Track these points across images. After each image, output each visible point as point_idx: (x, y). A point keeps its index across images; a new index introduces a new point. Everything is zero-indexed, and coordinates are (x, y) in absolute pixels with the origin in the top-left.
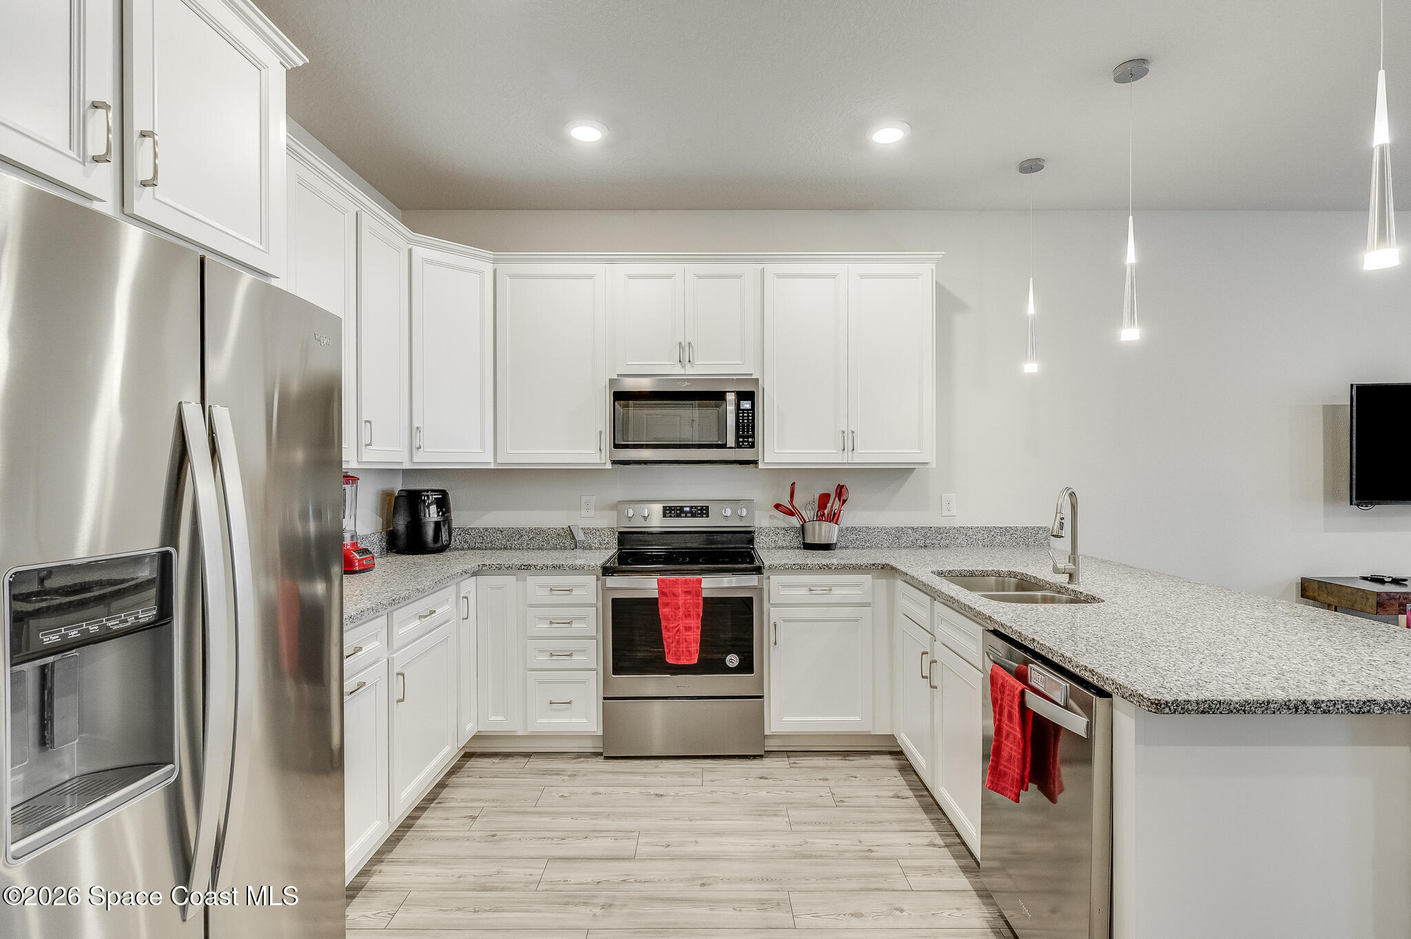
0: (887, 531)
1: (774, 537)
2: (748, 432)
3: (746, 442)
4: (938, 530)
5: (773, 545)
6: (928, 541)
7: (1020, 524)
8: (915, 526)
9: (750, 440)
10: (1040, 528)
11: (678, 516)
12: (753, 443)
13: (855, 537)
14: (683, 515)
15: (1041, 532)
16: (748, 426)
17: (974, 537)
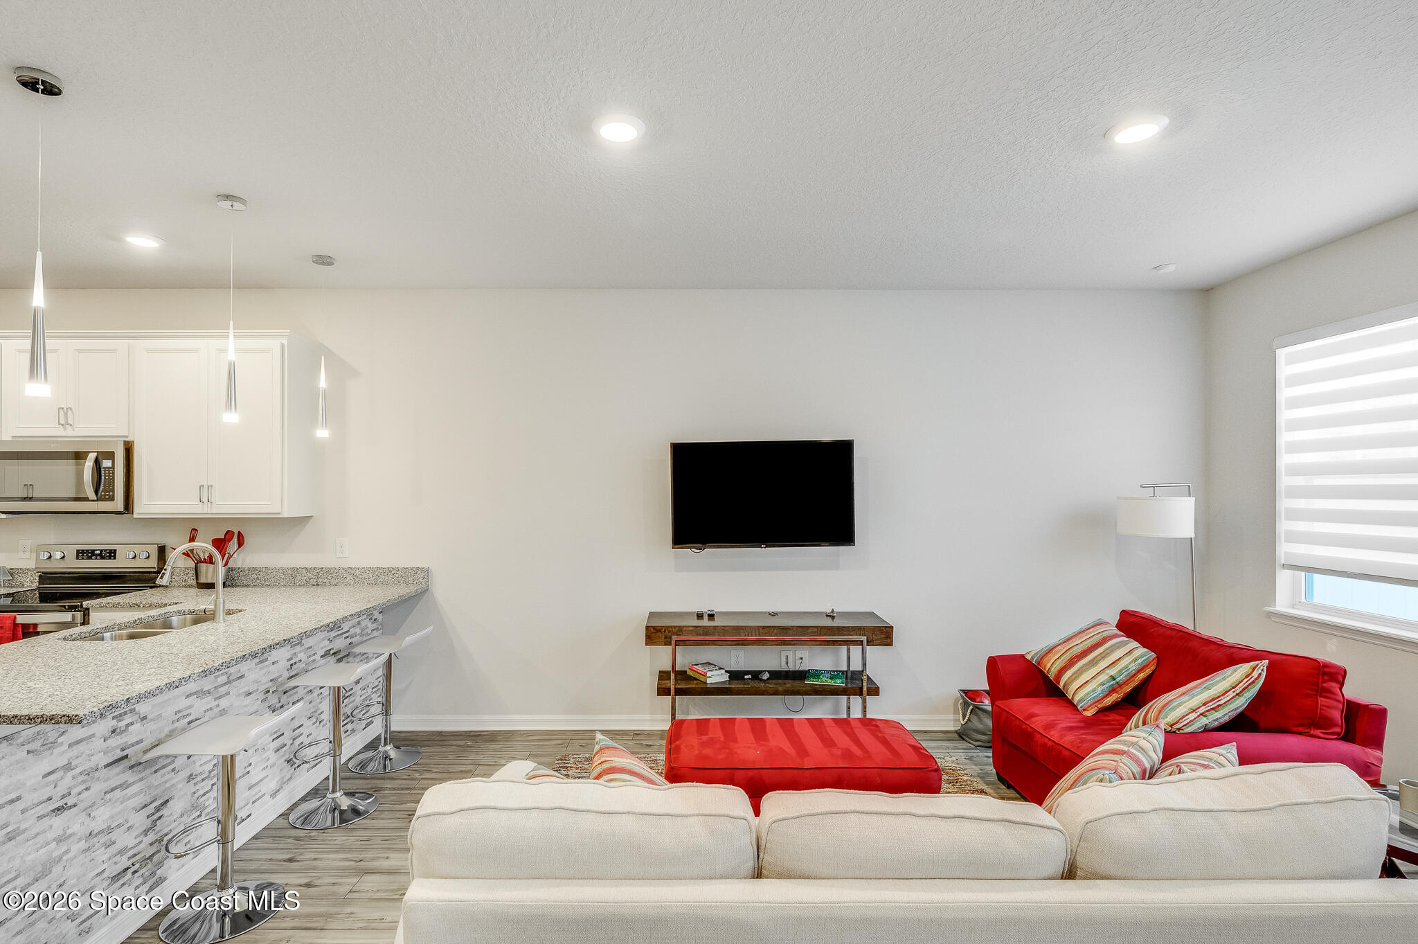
0: (284, 571)
1: (184, 577)
2: (109, 487)
3: (108, 495)
4: (329, 571)
5: (184, 584)
6: (320, 580)
7: (401, 564)
8: (309, 567)
9: (111, 493)
10: (418, 569)
11: (90, 558)
12: (114, 496)
13: (255, 577)
14: (94, 557)
15: (419, 572)
16: (109, 481)
17: (361, 576)
